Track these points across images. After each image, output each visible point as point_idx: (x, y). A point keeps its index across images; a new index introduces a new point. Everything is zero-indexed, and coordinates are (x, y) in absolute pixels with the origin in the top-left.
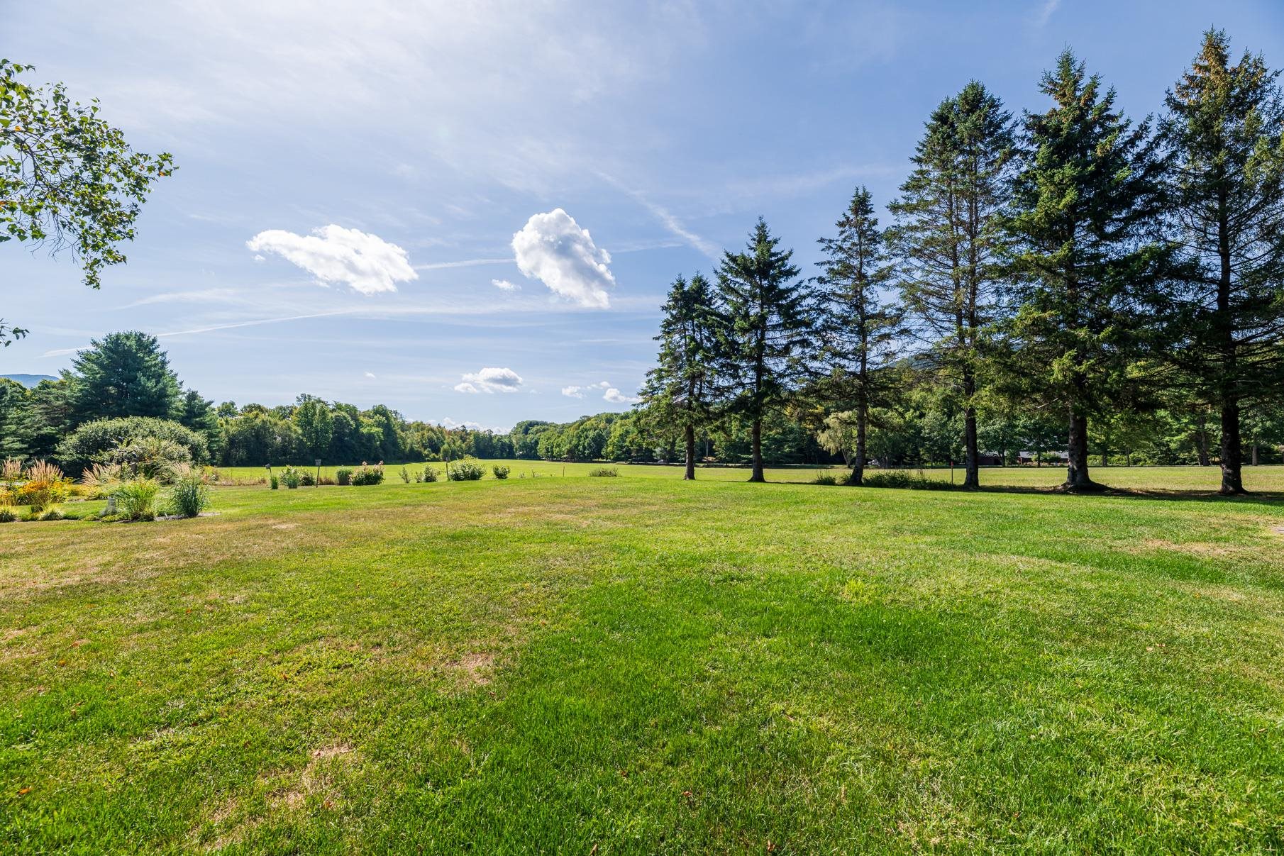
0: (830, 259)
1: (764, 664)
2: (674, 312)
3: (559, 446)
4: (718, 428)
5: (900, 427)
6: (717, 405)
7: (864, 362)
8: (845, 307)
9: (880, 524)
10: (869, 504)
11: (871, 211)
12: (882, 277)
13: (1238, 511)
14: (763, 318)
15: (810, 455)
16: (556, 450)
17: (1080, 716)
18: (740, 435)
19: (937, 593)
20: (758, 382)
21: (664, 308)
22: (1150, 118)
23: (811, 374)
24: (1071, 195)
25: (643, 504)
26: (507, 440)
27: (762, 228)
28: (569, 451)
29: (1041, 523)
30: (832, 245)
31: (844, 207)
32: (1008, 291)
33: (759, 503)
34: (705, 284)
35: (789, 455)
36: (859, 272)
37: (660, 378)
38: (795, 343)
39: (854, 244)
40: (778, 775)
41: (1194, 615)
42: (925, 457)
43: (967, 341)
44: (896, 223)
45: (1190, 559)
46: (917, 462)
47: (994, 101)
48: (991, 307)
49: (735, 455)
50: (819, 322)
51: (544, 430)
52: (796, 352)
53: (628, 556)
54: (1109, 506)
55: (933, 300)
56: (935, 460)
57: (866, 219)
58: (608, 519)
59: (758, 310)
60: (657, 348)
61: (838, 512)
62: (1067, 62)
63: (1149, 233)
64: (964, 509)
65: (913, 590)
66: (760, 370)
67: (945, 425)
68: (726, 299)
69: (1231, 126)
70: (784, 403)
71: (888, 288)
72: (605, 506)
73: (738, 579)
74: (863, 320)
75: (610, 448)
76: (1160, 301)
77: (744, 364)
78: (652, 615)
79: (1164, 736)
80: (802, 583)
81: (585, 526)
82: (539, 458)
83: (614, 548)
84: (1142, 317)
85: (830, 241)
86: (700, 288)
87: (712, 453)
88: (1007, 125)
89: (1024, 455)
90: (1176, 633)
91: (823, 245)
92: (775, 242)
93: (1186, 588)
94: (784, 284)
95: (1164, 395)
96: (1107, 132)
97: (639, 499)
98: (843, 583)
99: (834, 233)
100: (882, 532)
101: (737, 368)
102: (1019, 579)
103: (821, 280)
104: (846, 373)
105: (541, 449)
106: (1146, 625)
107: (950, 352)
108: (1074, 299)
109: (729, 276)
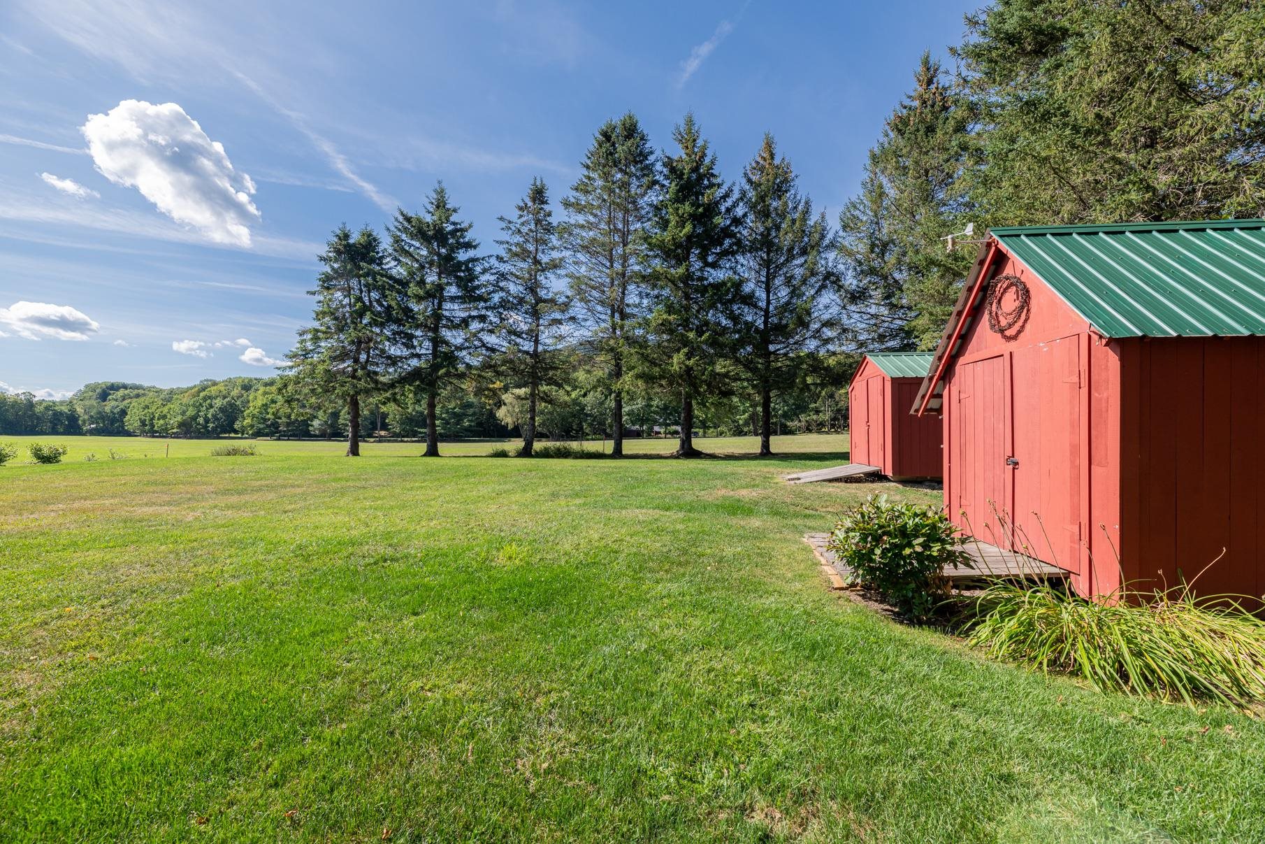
0: (508, 239)
1: (407, 645)
2: (336, 266)
3: (164, 417)
4: (388, 399)
5: (566, 403)
6: (387, 374)
7: (537, 342)
8: (521, 288)
9: (541, 491)
10: (534, 473)
11: (546, 203)
12: (555, 265)
13: (766, 466)
14: (440, 288)
15: (489, 429)
16: (159, 423)
17: (662, 629)
18: (418, 408)
19: (577, 546)
20: (435, 353)
21: (322, 259)
22: (734, 184)
23: (488, 349)
24: (688, 228)
25: (285, 487)
26: (65, 409)
27: (441, 192)
28: (181, 425)
29: (659, 481)
30: (511, 226)
31: (523, 194)
32: (647, 295)
33: (428, 477)
34: (375, 240)
35: (468, 430)
36: (535, 258)
37: (316, 339)
38: (473, 318)
39: (531, 230)
40: (405, 758)
41: (735, 540)
42: (587, 431)
43: (618, 332)
44: (567, 219)
45: (739, 501)
46: (580, 435)
47: (643, 136)
48: (636, 306)
49: (410, 429)
50: (496, 298)
51: (138, 396)
52: (475, 326)
53: (251, 550)
54: (701, 466)
55: (595, 293)
56: (595, 434)
57: (542, 209)
58: (228, 507)
59: (435, 278)
60: (313, 304)
61: (505, 483)
62: (690, 122)
63: (731, 268)
64: (608, 474)
65: (559, 547)
66: (437, 341)
67: (602, 403)
68: (399, 261)
69: (775, 204)
70: (461, 376)
71: (559, 277)
72: (226, 492)
73: (392, 560)
74: (537, 304)
75: (248, 421)
76: (735, 319)
77: (418, 333)
78: (274, 617)
79: (708, 629)
80: (460, 555)
81: (190, 518)
82: (128, 434)
83: (232, 543)
84: (725, 328)
85: (510, 222)
86: (370, 243)
87: (384, 427)
88: (652, 158)
89: (656, 428)
90: (724, 554)
91: (504, 225)
92: (455, 211)
93: (734, 521)
94: (462, 256)
95: (736, 385)
96: (711, 186)
97: (280, 481)
98: (498, 550)
99: (513, 215)
100: (542, 498)
101: (411, 337)
102: (639, 528)
103: (500, 259)
104: (520, 351)
105: (132, 421)
106: (709, 551)
107: (604, 340)
108: (687, 309)
109: (404, 236)
